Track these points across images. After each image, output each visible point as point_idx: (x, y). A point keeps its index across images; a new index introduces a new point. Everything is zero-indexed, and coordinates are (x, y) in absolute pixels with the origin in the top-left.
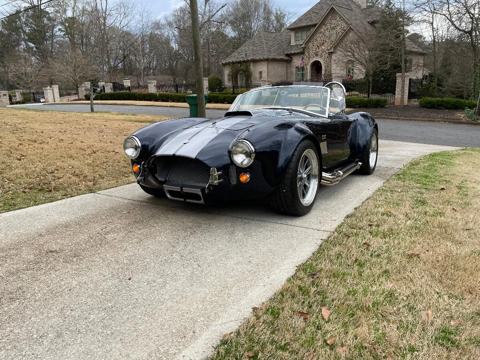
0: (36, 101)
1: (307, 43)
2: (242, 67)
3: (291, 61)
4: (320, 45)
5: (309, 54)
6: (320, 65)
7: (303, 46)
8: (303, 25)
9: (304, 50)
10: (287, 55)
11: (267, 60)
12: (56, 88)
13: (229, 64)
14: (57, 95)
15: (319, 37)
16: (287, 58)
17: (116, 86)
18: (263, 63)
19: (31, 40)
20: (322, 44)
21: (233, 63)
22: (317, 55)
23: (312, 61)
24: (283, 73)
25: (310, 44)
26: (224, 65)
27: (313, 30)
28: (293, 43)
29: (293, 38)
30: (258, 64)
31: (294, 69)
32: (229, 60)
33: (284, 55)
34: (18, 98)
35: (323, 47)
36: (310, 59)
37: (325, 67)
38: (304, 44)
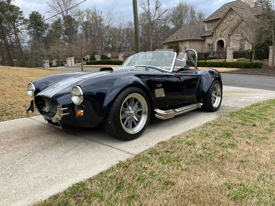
0: (62, 65)
1: (215, 30)
2: (175, 45)
3: (205, 40)
4: (223, 30)
5: (216, 36)
6: (223, 42)
7: (212, 31)
8: (213, 18)
9: (213, 34)
10: (202, 37)
11: (190, 40)
12: (73, 58)
13: (166, 43)
14: (73, 62)
15: (222, 26)
16: (202, 39)
17: (103, 57)
18: (187, 42)
19: (66, 34)
20: (224, 30)
21: (169, 43)
22: (221, 36)
23: (218, 40)
24: (199, 48)
25: (217, 30)
26: (164, 44)
27: (219, 22)
28: (206, 30)
29: (206, 27)
30: (184, 42)
31: (207, 46)
32: (167, 41)
33: (201, 37)
34: (54, 64)
35: (225, 32)
36: (217, 39)
37: (226, 43)
38: (213, 30)
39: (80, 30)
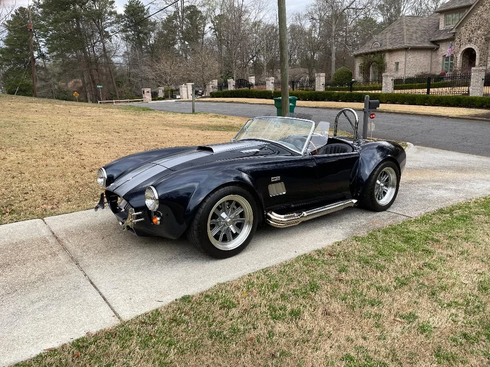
0: (173, 97)
1: (458, 28)
2: (376, 59)
3: (437, 49)
4: (475, 29)
5: (460, 41)
6: (473, 53)
7: (454, 31)
8: (457, 6)
9: (454, 36)
10: (433, 42)
11: (406, 49)
12: (190, 85)
13: (360, 55)
14: (190, 92)
15: (474, 21)
16: (433, 46)
17: (241, 83)
18: (400, 53)
20: (477, 28)
21: (366, 54)
22: (470, 41)
23: (463, 48)
24: (426, 64)
25: (463, 28)
26: (356, 56)
27: (467, 12)
28: (442, 27)
29: (443, 22)
30: (395, 53)
31: (441, 59)
32: (362, 51)
33: (429, 43)
34: (161, 95)
35: (479, 32)
36: (462, 46)
37: (480, 55)
38: (454, 29)
39: (208, 31)
